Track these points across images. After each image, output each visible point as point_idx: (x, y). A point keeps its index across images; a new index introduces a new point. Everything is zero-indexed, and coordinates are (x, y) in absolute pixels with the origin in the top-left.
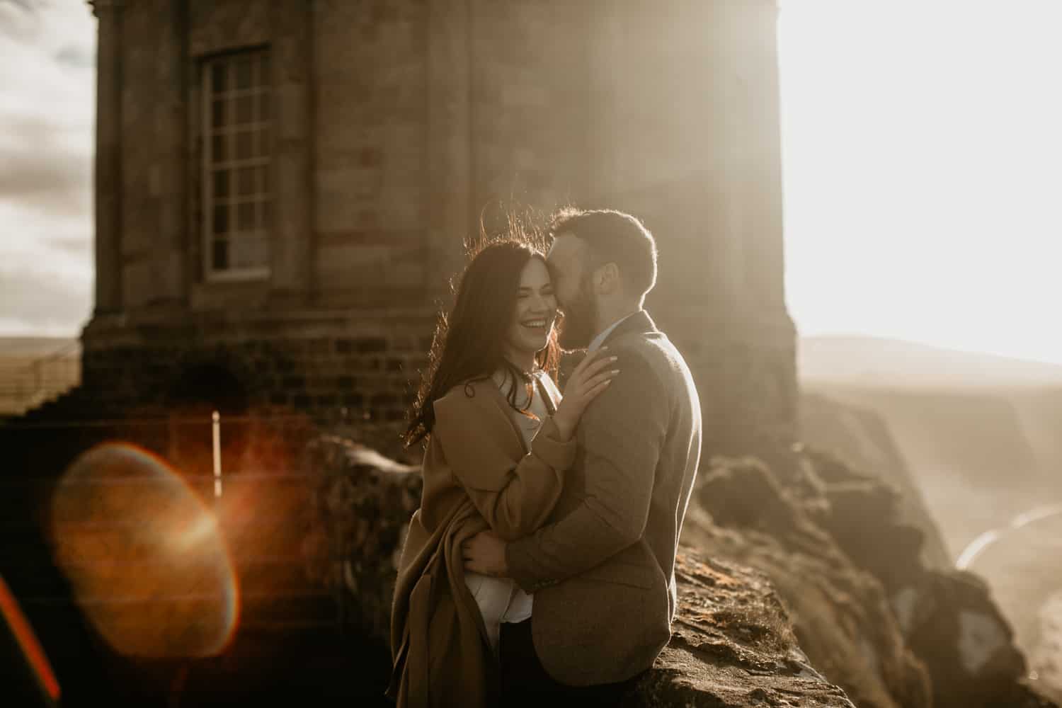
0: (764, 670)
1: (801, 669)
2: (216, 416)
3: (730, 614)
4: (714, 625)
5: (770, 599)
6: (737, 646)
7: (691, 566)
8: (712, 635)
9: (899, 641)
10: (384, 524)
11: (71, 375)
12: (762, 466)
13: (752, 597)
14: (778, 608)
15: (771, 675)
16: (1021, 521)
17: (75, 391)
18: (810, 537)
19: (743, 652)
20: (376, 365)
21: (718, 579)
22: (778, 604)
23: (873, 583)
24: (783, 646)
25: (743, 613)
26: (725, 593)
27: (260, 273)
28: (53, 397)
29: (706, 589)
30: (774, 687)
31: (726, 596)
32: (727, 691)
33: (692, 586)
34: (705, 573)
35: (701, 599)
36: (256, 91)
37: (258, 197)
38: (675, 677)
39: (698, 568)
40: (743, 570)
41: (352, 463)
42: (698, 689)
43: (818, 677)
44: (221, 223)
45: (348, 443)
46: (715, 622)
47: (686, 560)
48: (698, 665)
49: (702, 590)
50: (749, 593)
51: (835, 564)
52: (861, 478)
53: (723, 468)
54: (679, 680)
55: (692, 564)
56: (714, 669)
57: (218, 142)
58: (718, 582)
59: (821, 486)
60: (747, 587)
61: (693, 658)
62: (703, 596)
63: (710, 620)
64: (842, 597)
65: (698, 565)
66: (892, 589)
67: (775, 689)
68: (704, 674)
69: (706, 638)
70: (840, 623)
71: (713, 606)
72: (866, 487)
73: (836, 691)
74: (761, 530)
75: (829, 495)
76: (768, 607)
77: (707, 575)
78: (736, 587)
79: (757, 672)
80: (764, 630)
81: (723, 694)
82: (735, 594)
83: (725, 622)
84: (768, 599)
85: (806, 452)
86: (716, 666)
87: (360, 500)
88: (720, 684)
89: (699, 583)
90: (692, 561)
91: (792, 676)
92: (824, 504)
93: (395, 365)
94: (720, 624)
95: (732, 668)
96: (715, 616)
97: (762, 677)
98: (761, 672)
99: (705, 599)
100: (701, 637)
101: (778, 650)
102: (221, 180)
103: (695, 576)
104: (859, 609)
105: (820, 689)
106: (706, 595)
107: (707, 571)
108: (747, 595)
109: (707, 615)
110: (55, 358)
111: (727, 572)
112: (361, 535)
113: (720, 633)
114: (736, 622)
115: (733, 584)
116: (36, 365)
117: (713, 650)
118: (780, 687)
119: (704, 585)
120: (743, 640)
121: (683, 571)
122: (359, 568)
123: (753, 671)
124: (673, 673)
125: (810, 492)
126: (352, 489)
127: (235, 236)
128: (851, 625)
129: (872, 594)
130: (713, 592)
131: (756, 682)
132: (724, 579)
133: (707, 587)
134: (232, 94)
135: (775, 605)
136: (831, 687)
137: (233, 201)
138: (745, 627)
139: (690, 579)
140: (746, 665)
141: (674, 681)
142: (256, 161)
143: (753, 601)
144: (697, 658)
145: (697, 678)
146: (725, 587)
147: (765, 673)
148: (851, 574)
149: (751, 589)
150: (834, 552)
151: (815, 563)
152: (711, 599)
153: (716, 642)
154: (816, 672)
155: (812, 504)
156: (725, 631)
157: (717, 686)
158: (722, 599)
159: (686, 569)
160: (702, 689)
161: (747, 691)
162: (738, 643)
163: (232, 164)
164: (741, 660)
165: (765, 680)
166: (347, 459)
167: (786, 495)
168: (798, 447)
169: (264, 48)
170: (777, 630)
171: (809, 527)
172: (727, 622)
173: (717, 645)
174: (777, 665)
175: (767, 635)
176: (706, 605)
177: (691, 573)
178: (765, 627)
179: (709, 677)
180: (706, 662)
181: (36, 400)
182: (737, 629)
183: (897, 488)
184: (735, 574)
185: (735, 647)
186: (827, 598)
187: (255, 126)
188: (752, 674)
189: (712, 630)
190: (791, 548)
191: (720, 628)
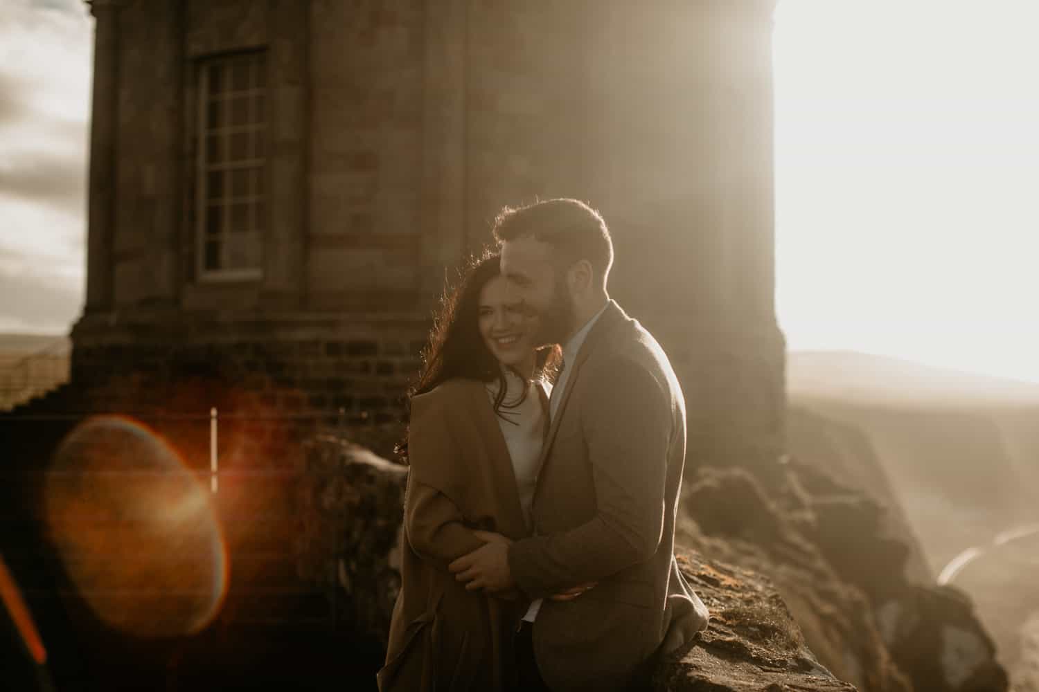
0: (776, 667)
1: (812, 668)
2: (214, 412)
3: (738, 613)
4: (722, 623)
5: (775, 600)
6: (749, 643)
7: (695, 566)
8: (722, 633)
9: (883, 654)
10: (380, 522)
11: (61, 373)
12: (750, 477)
13: (758, 598)
14: (783, 609)
15: (783, 672)
16: (1002, 539)
17: (63, 388)
18: (796, 548)
19: (755, 649)
20: (366, 368)
21: (723, 580)
22: (784, 605)
23: (858, 595)
24: (793, 645)
25: (750, 612)
26: (731, 594)
27: (253, 274)
28: (41, 394)
29: (711, 589)
30: (788, 683)
31: (732, 596)
32: (743, 685)
33: (698, 586)
34: (710, 574)
35: (708, 598)
36: (253, 92)
37: (252, 199)
38: (690, 671)
39: (702, 569)
40: (745, 573)
41: (348, 462)
42: (714, 682)
43: (830, 676)
44: (214, 223)
45: (344, 443)
46: (724, 620)
47: (691, 561)
48: (712, 660)
49: (707, 590)
50: (754, 594)
51: (820, 576)
52: (848, 492)
53: (710, 477)
54: (694, 673)
55: (696, 564)
56: (728, 665)
57: (213, 143)
58: (723, 583)
59: (806, 497)
60: (751, 588)
61: (706, 654)
62: (709, 596)
63: (719, 618)
64: (828, 609)
65: (702, 566)
66: (877, 602)
67: (788, 685)
68: (718, 668)
69: (718, 636)
70: (827, 634)
71: (722, 606)
72: (852, 500)
73: (848, 688)
74: (748, 540)
75: (814, 508)
76: (774, 608)
77: (711, 576)
78: (739, 588)
79: (769, 669)
80: (774, 629)
81: (739, 688)
82: (740, 595)
83: (734, 621)
84: (774, 600)
85: (792, 465)
86: (730, 661)
87: (356, 499)
88: (735, 679)
89: (704, 583)
90: (696, 562)
91: (803, 673)
92: (809, 516)
93: (385, 369)
94: (729, 623)
95: (746, 664)
96: (724, 614)
97: (774, 674)
98: (773, 669)
99: (712, 598)
100: (711, 634)
101: (787, 648)
102: (215, 181)
103: (700, 576)
104: (845, 622)
105: (833, 685)
106: (712, 595)
107: (711, 572)
108: (752, 596)
109: (716, 613)
110: (43, 356)
111: (730, 574)
112: (356, 535)
113: (730, 631)
114: (745, 620)
115: (737, 586)
116: (24, 363)
117: (726, 646)
118: (793, 683)
119: (709, 586)
120: (753, 638)
121: (688, 571)
122: (353, 566)
123: (766, 667)
124: (688, 667)
125: (797, 504)
126: (348, 488)
127: (227, 237)
128: (837, 637)
129: (857, 605)
130: (718, 592)
131: (769, 678)
132: (729, 581)
133: (712, 587)
134: (228, 96)
135: (780, 606)
136: (843, 684)
137: (227, 201)
138: (754, 626)
139: (695, 579)
140: (758, 661)
141: (689, 674)
142: (251, 162)
143: (758, 602)
144: (711, 654)
145: (712, 673)
146: (729, 587)
147: (777, 669)
148: (836, 586)
149: (756, 591)
150: (820, 564)
151: (801, 574)
152: (718, 599)
153: (728, 639)
154: (827, 671)
155: (797, 516)
156: (734, 629)
157: (733, 681)
158: (729, 598)
159: (691, 570)
160: (718, 682)
161: (763, 686)
162: (750, 641)
163: (226, 164)
164: (754, 656)
165: (778, 676)
166: (344, 459)
167: (772, 506)
168: (784, 459)
169: (261, 50)
170: (786, 629)
171: (795, 538)
172: (736, 620)
173: (729, 642)
174: (789, 662)
175: (776, 634)
176: (713, 604)
177: (696, 573)
178: (773, 626)
179: (723, 672)
180: (719, 657)
181: (24, 397)
182: (747, 627)
183: (883, 502)
184: (738, 576)
185: (747, 644)
186: (813, 609)
187: (252, 128)
188: (764, 671)
189: (721, 628)
190: (777, 558)
191: (729, 626)
